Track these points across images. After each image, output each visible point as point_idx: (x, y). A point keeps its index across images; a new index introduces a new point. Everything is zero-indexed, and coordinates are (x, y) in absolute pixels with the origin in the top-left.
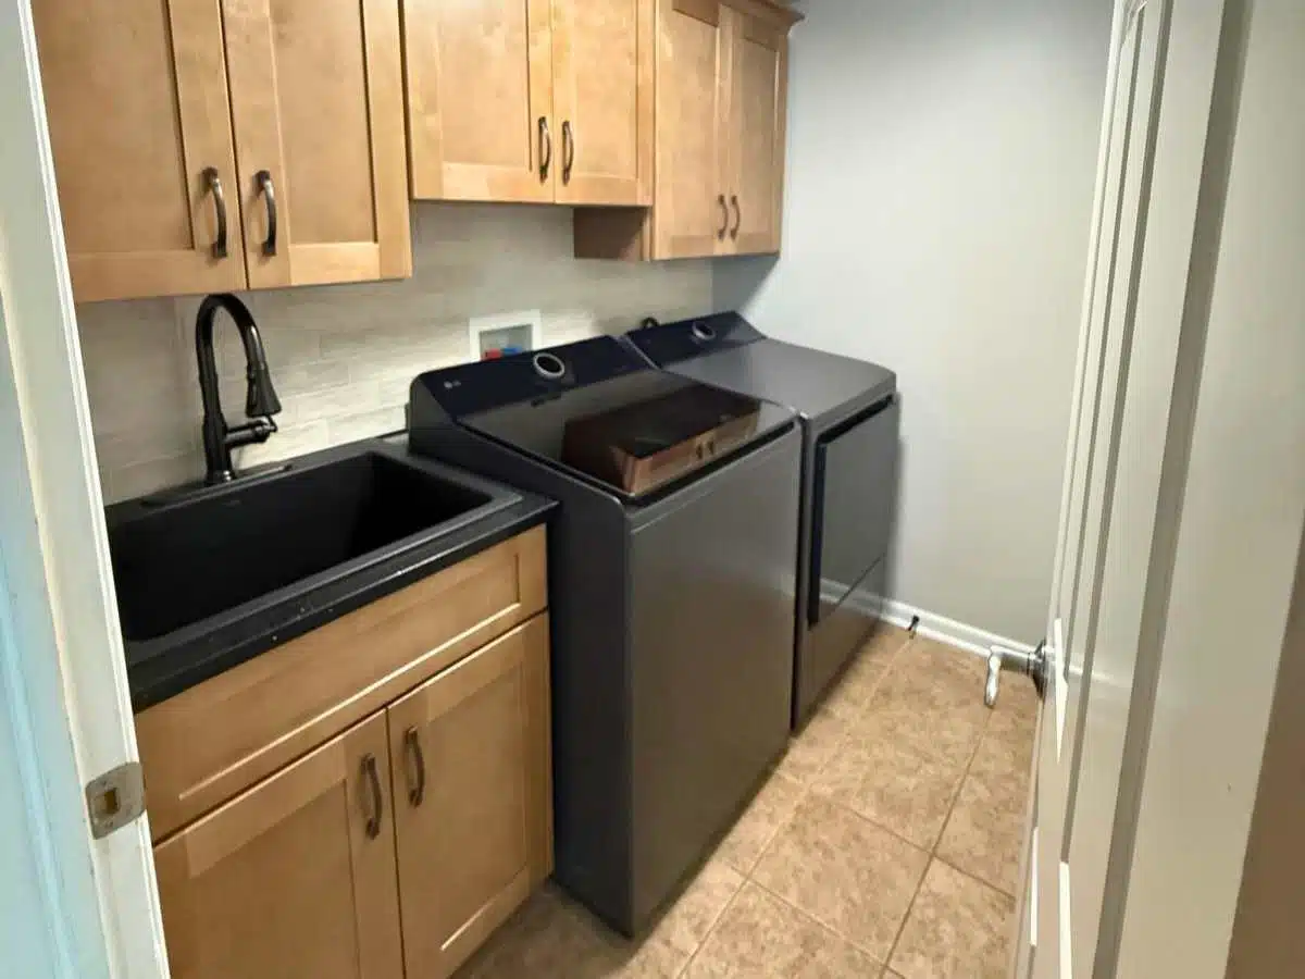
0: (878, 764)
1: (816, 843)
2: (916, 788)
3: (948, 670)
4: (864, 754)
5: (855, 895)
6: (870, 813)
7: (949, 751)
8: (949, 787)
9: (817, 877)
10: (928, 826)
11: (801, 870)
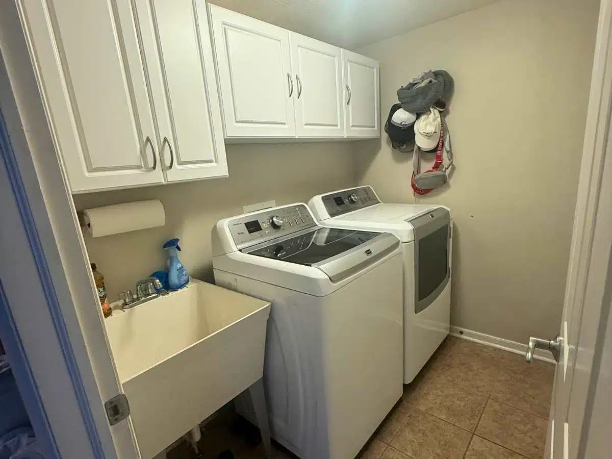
0: (446, 396)
1: (420, 431)
2: (464, 406)
3: (478, 355)
4: (439, 393)
5: (439, 451)
6: (443, 417)
7: (481, 389)
8: (479, 405)
9: (421, 445)
10: (472, 422)
11: (413, 441)
